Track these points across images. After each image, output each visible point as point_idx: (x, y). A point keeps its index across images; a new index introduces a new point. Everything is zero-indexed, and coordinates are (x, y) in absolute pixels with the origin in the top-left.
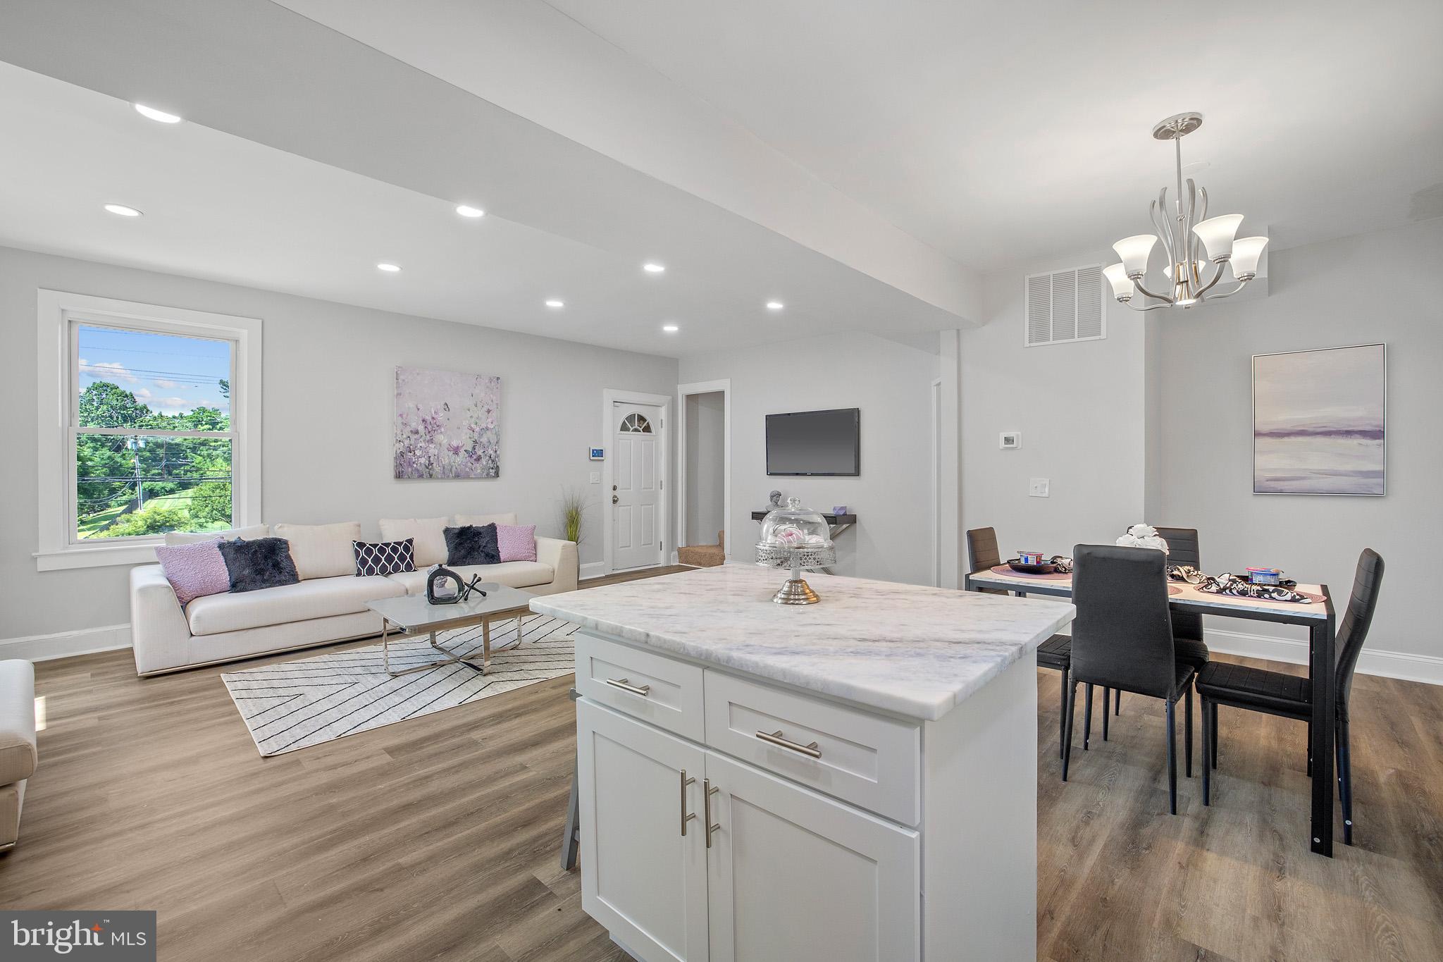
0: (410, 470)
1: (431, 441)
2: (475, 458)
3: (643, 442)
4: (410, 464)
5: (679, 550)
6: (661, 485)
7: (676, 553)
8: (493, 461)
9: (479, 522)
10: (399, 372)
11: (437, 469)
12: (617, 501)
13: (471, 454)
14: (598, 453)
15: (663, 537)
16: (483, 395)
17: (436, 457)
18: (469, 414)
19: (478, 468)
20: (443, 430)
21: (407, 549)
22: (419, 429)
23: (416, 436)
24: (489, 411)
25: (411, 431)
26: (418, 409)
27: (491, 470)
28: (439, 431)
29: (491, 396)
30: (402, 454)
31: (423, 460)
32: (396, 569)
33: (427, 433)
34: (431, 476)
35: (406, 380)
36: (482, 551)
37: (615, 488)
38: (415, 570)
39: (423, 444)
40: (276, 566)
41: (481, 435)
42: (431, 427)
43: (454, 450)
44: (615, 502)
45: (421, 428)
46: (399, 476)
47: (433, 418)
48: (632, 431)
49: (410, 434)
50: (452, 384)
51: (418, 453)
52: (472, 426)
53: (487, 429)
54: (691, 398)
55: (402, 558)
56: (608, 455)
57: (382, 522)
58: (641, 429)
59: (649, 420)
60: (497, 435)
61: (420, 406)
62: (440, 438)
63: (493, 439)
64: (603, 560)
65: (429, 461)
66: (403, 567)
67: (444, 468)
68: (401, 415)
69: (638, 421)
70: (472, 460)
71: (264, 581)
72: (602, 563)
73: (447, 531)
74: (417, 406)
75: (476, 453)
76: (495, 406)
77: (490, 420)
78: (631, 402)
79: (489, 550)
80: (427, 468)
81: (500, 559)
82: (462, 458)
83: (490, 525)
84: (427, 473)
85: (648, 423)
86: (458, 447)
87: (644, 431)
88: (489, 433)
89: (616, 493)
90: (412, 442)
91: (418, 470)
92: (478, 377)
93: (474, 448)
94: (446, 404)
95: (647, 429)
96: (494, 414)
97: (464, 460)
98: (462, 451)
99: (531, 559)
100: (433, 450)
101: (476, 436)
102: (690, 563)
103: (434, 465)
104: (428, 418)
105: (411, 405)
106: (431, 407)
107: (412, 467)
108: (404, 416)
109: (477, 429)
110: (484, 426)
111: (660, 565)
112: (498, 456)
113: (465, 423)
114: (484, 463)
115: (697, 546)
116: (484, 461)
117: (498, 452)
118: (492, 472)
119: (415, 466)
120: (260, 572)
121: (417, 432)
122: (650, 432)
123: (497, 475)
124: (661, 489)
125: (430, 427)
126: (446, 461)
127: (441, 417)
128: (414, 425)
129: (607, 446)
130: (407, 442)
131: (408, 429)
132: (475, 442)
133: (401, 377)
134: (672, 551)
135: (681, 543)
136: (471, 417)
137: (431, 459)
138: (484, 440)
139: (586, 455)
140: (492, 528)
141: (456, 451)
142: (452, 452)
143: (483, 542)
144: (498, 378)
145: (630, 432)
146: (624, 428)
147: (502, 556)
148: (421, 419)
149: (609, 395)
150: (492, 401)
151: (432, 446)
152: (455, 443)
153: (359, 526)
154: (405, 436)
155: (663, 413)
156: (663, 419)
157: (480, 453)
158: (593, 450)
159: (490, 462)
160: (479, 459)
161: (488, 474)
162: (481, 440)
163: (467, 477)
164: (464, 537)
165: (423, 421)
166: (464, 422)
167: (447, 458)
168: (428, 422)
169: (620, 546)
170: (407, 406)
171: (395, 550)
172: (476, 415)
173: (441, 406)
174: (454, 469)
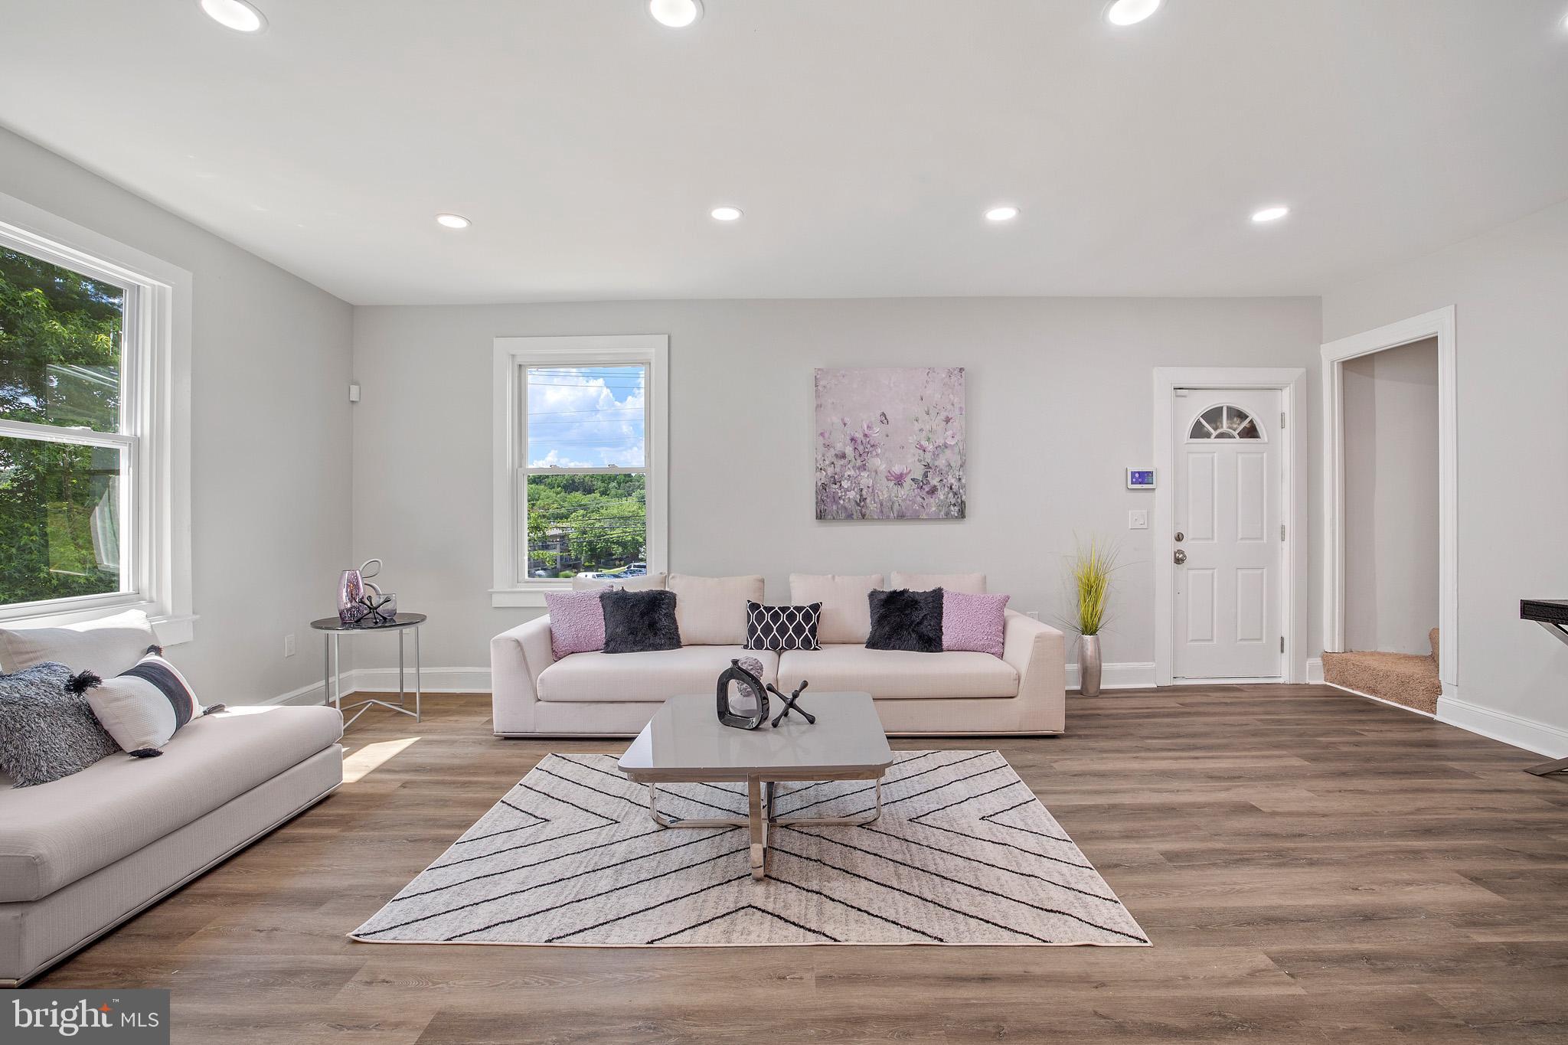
0: (835, 507)
1: (863, 467)
2: (927, 490)
3: (1240, 457)
4: (835, 499)
5: (1327, 657)
6: (1283, 533)
7: (1319, 661)
8: (955, 494)
9: (920, 585)
10: (818, 377)
11: (872, 506)
12: (1183, 560)
13: (920, 484)
14: (1143, 478)
15: (1286, 624)
16: (938, 396)
17: (870, 490)
18: (917, 426)
19: (933, 507)
20: (879, 451)
21: (807, 617)
22: (846, 452)
23: (843, 462)
24: (948, 420)
25: (836, 455)
26: (845, 425)
27: (952, 508)
28: (874, 453)
29: (951, 396)
30: (824, 486)
31: (852, 495)
32: (791, 645)
33: (857, 457)
34: (864, 516)
35: (828, 387)
36: (913, 631)
37: (1179, 538)
38: (815, 649)
39: (852, 473)
40: (653, 626)
41: (936, 456)
42: (863, 447)
43: (896, 479)
44: (1178, 561)
45: (849, 450)
46: (821, 516)
47: (866, 435)
48: (1217, 437)
49: (834, 460)
50: (892, 385)
51: (845, 484)
52: (923, 443)
53: (946, 446)
54: (1356, 367)
55: (799, 630)
56: (1163, 481)
57: (793, 578)
58: (1235, 434)
59: (1252, 415)
60: (962, 454)
61: (847, 420)
62: (877, 463)
63: (955, 461)
64: (1154, 660)
65: (861, 496)
66: (798, 642)
67: (882, 505)
68: (822, 434)
69: (1229, 417)
70: (924, 493)
71: (635, 643)
72: (1150, 665)
73: (873, 595)
74: (842, 420)
75: (928, 483)
76: (957, 412)
77: (949, 433)
78: (1212, 386)
79: (926, 628)
80: (858, 505)
81: (941, 645)
82: (907, 490)
83: (934, 591)
84: (859, 512)
85: (1251, 421)
86: (901, 475)
87: (1242, 435)
88: (948, 452)
89: (1180, 546)
90: (838, 470)
91: (846, 508)
92: (931, 370)
93: (926, 475)
94: (884, 414)
95: (1251, 432)
96: (955, 424)
97: (912, 494)
98: (908, 480)
99: (993, 651)
100: (865, 479)
101: (928, 458)
102: (1350, 686)
103: (868, 501)
104: (859, 436)
105: (836, 420)
106: (862, 421)
107: (837, 503)
108: (827, 435)
109: (931, 447)
110: (940, 442)
111: (1281, 681)
112: (963, 487)
113: (912, 439)
114: (942, 497)
115: (1372, 654)
116: (941, 494)
117: (963, 481)
118: (954, 511)
119: (842, 502)
120: (633, 632)
121: (843, 456)
122: (1257, 437)
123: (962, 514)
124: (1283, 540)
125: (861, 448)
126: (884, 496)
127: (877, 433)
128: (839, 446)
129: (1159, 464)
130: (830, 470)
131: (832, 452)
132: (927, 466)
133: (822, 383)
134: (1308, 656)
135: (1330, 640)
136: (921, 430)
137: (864, 492)
138: (941, 462)
139: (1120, 481)
140: (937, 595)
141: (899, 480)
142: (893, 482)
143: (917, 616)
144: (961, 370)
145: (1212, 440)
146: (1198, 432)
147: (947, 640)
148: (848, 438)
149: (1163, 378)
150: (953, 405)
151: (865, 474)
152: (897, 469)
153: (763, 581)
154: (827, 462)
155: (1286, 400)
156: (1286, 410)
157: (935, 482)
158: (1133, 474)
159: (951, 495)
160: (933, 491)
161: (947, 514)
162: (936, 463)
163: (916, 518)
164: (892, 607)
165: (852, 439)
166: (910, 438)
167: (886, 491)
168: (859, 441)
169: (1190, 638)
170: (829, 420)
171: (791, 617)
172: (928, 427)
173: (875, 417)
174: (896, 506)
